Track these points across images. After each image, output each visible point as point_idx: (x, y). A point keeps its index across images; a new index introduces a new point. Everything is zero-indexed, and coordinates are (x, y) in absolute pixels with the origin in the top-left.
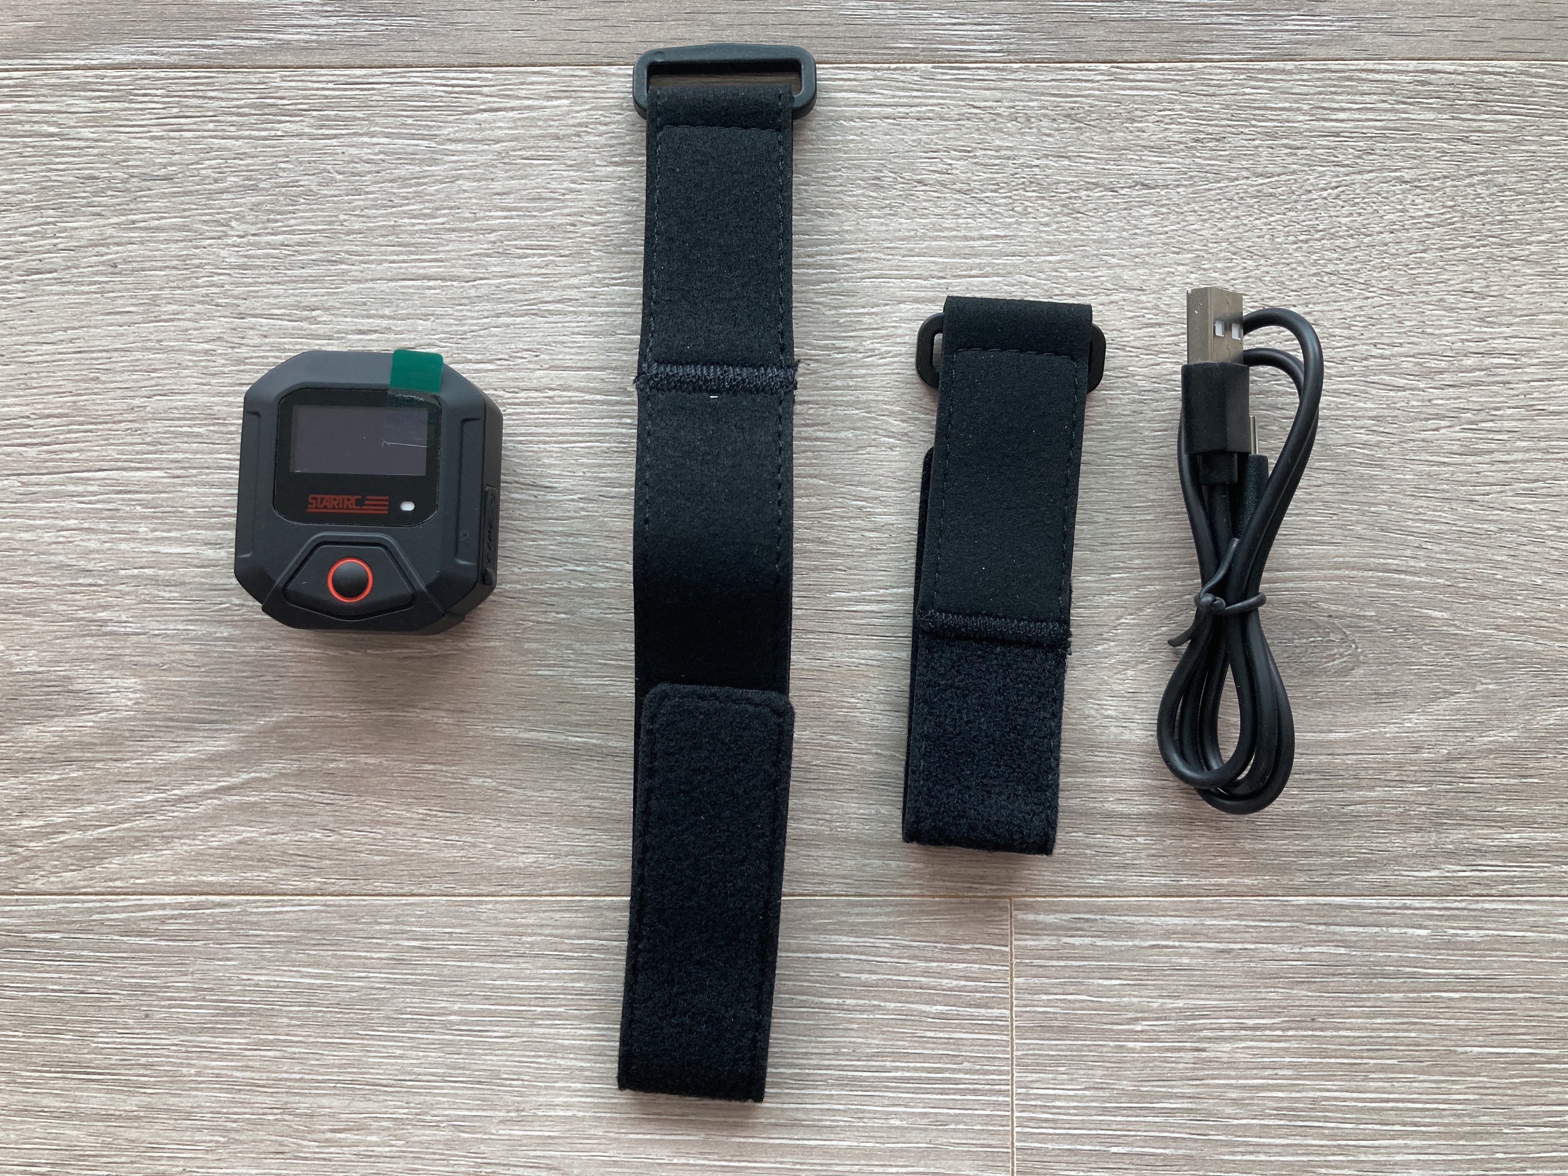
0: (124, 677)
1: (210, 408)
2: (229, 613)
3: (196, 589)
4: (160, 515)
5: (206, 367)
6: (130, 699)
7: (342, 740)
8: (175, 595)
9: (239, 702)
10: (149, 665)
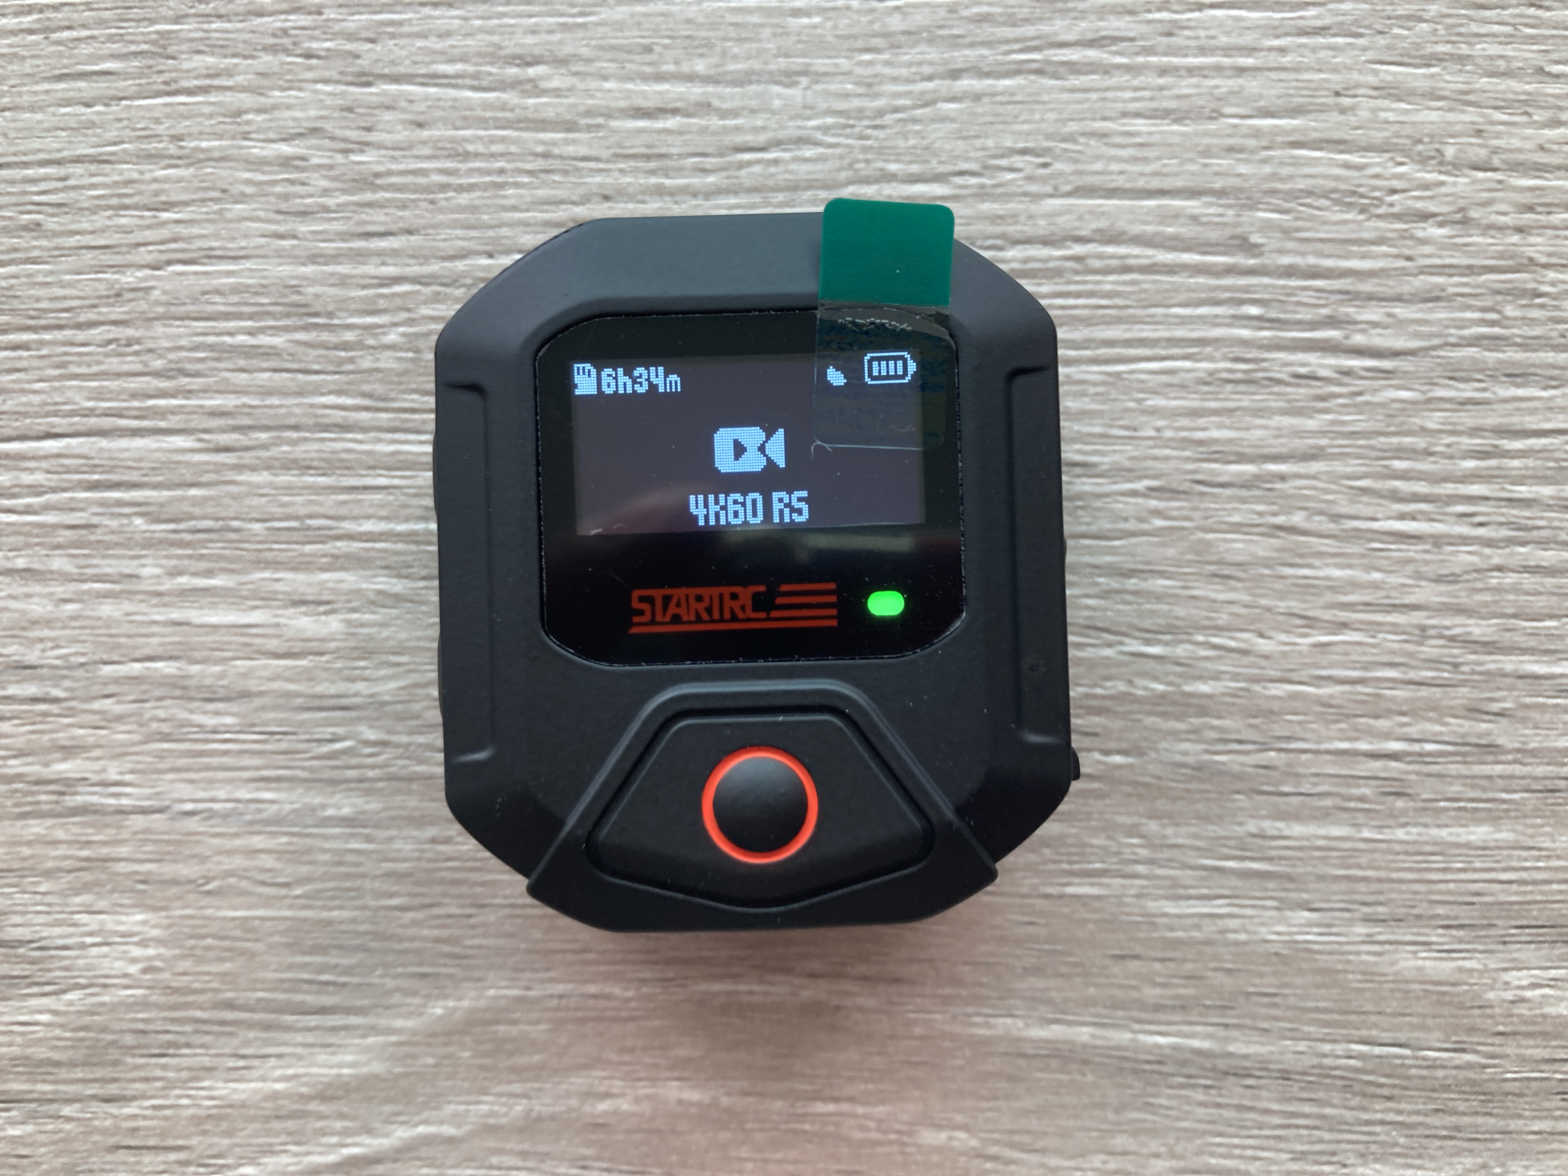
0: (116, 909)
1: (295, 289)
2: (354, 761)
3: (276, 708)
4: (187, 537)
5: (286, 197)
6: (134, 960)
7: (623, 1050)
8: (229, 720)
9: (386, 965)
10: (175, 882)
